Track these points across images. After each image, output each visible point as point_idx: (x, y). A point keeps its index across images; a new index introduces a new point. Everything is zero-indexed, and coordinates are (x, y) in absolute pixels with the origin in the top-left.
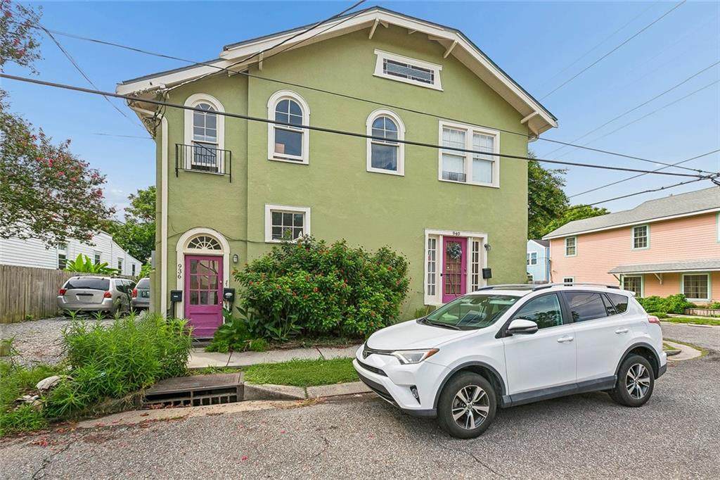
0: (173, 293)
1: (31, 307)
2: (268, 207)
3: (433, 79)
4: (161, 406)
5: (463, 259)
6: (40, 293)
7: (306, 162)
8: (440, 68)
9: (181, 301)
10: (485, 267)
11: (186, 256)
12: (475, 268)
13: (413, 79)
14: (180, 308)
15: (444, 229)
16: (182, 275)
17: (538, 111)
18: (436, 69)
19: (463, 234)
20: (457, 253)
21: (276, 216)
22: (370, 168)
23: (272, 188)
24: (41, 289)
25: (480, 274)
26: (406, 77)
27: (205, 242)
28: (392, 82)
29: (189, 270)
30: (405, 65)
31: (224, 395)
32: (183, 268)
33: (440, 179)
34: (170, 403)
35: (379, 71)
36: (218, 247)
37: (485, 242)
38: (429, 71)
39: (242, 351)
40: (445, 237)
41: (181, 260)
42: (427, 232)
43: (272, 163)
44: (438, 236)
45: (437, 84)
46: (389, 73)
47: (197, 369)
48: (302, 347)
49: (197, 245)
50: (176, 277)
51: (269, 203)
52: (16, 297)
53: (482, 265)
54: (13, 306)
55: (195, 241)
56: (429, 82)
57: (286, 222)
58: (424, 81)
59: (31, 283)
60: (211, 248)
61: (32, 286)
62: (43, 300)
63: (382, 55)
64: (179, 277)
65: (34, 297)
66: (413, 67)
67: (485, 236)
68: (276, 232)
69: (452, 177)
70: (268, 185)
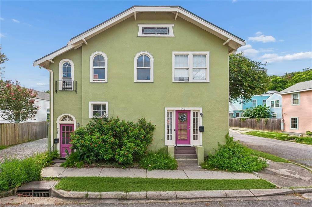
0: (55, 140)
1: (31, 136)
2: (90, 103)
3: (169, 32)
4: (21, 195)
5: (188, 121)
6: (34, 131)
7: (106, 81)
8: (173, 25)
9: (58, 143)
10: (201, 125)
11: (60, 124)
12: (195, 126)
13: (158, 34)
14: (58, 145)
15: (176, 107)
16: (59, 132)
17: (231, 38)
18: (170, 26)
19: (187, 109)
20: (184, 118)
21: (94, 106)
22: (136, 80)
23: (92, 95)
24: (35, 129)
25: (198, 129)
26: (154, 34)
27: (67, 118)
28: (147, 38)
29: (62, 130)
30: (154, 28)
31: (44, 193)
32: (59, 130)
33: (173, 81)
34: (25, 194)
35: (140, 34)
36: (72, 120)
37: (201, 112)
38: (166, 28)
39: (72, 167)
40: (176, 111)
41: (58, 126)
42: (166, 109)
43: (92, 84)
44: (173, 110)
45: (171, 34)
46: (145, 34)
47: (45, 177)
48: (96, 166)
49: (65, 120)
50: (57, 133)
51: (91, 101)
52: (25, 133)
53: (199, 124)
54: (24, 137)
55: (64, 118)
56: (167, 34)
57: (98, 108)
58: (164, 34)
59: (31, 127)
60: (70, 121)
61: (31, 129)
62: (36, 133)
63: (141, 26)
64: (58, 133)
65: (32, 133)
66: (158, 28)
67: (201, 109)
68: (94, 113)
69: (181, 79)
70: (90, 94)
